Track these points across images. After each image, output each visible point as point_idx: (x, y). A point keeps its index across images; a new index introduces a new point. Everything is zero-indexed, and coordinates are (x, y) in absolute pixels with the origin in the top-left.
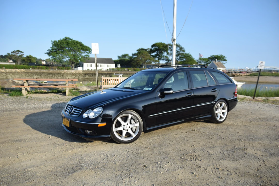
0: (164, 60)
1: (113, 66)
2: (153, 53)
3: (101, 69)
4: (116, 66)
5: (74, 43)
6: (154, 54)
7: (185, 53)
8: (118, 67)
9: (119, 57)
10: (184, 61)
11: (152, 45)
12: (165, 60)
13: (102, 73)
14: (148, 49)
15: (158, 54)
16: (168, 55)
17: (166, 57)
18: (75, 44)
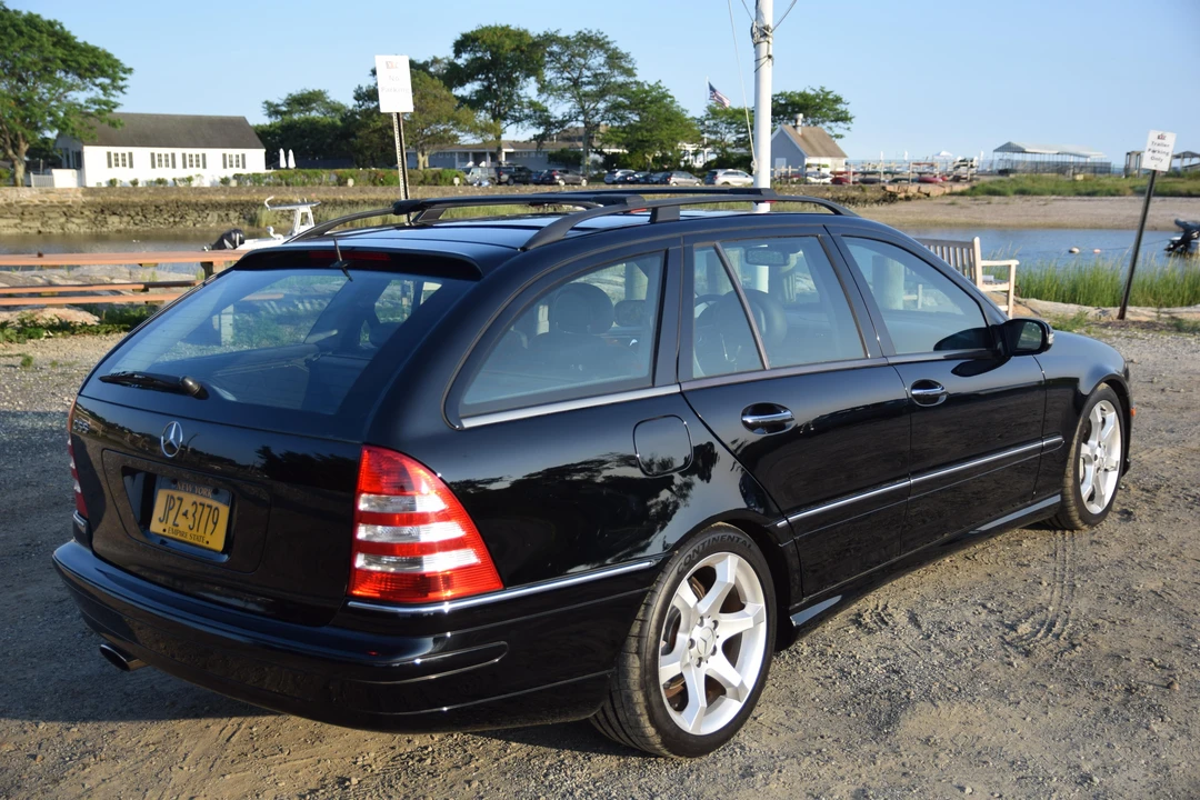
0: (526, 123)
1: (255, 159)
2: (462, 84)
3: (190, 179)
4: (271, 161)
5: (14, 26)
6: (469, 89)
7: (637, 83)
8: (283, 164)
9: (273, 110)
10: (633, 128)
11: (459, 37)
12: (534, 124)
13: (202, 199)
14: (435, 61)
15: (488, 88)
16: (544, 96)
17: (532, 104)
18: (21, 33)
